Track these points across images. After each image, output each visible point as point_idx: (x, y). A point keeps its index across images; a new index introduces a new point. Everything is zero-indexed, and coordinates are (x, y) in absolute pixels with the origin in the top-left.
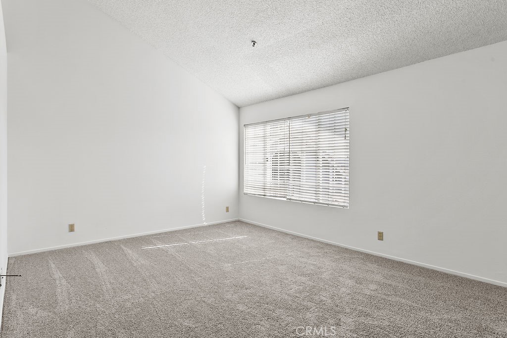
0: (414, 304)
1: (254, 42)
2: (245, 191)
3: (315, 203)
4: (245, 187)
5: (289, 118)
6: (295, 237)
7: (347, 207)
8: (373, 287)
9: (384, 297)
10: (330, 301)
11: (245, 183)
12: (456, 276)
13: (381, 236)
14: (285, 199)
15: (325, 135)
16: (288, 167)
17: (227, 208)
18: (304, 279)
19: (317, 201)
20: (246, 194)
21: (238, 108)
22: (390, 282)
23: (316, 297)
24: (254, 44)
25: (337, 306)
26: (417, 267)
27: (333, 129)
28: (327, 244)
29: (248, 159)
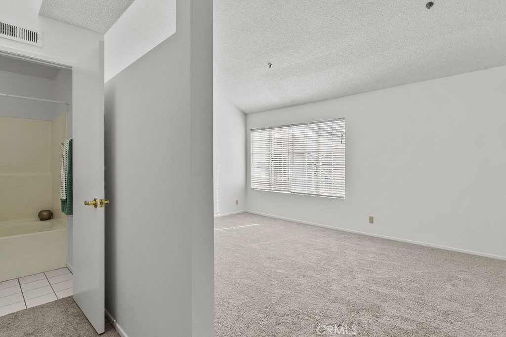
0: (403, 265)
1: (270, 65)
2: (251, 187)
3: (316, 195)
4: (251, 183)
5: (293, 125)
6: (299, 224)
7: (344, 197)
8: (372, 255)
9: (381, 261)
10: (343, 265)
11: (251, 179)
12: (429, 247)
13: (371, 220)
14: (290, 193)
15: (324, 140)
16: (292, 165)
17: (237, 201)
18: (319, 252)
19: (317, 194)
20: (253, 189)
21: (245, 115)
22: (383, 252)
23: (333, 263)
24: (270, 66)
25: (350, 268)
26: (401, 242)
27: (331, 135)
28: (327, 229)
29: (255, 159)
